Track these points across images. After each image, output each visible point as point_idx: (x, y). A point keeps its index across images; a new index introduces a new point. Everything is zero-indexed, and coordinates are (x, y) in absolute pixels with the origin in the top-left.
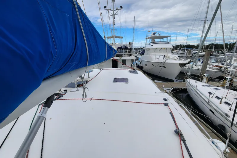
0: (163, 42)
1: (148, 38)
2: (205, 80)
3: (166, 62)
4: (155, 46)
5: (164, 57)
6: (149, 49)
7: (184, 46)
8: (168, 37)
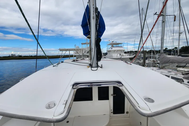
0: (119, 46)
1: (109, 44)
2: (146, 67)
3: (121, 58)
4: (114, 49)
5: (120, 55)
6: (111, 51)
7: (133, 52)
8: (121, 44)
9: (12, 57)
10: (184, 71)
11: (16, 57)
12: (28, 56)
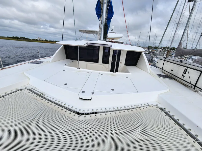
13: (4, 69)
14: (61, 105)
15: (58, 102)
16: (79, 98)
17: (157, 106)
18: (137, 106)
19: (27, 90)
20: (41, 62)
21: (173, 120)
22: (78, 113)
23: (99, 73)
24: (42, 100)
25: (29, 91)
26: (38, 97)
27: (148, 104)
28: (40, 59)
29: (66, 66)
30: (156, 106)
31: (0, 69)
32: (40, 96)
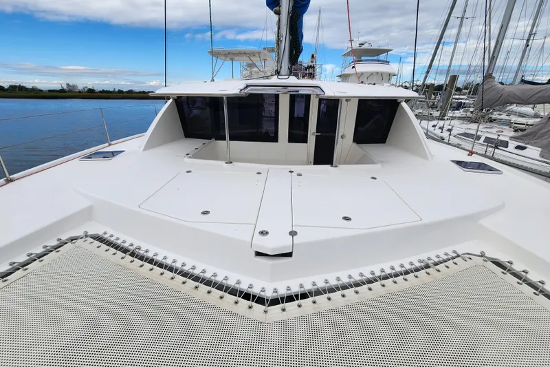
0: (378, 61)
1: (348, 54)
4: (361, 68)
6: (349, 75)
9: (70, 91)
10: (524, 124)
11: (80, 92)
12: (112, 90)
13: (11, 181)
14: (192, 276)
15: (191, 271)
16: (254, 254)
17: (482, 255)
18: (427, 260)
19: (92, 240)
20: (114, 154)
21: (544, 295)
22: (260, 300)
23: (291, 172)
24: (141, 266)
25: (97, 243)
26: (129, 258)
27: (455, 252)
28: (110, 145)
29: (190, 157)
30: (479, 256)
31: (2, 181)
32: (132, 254)
